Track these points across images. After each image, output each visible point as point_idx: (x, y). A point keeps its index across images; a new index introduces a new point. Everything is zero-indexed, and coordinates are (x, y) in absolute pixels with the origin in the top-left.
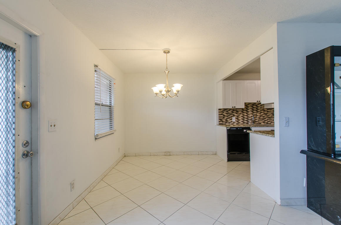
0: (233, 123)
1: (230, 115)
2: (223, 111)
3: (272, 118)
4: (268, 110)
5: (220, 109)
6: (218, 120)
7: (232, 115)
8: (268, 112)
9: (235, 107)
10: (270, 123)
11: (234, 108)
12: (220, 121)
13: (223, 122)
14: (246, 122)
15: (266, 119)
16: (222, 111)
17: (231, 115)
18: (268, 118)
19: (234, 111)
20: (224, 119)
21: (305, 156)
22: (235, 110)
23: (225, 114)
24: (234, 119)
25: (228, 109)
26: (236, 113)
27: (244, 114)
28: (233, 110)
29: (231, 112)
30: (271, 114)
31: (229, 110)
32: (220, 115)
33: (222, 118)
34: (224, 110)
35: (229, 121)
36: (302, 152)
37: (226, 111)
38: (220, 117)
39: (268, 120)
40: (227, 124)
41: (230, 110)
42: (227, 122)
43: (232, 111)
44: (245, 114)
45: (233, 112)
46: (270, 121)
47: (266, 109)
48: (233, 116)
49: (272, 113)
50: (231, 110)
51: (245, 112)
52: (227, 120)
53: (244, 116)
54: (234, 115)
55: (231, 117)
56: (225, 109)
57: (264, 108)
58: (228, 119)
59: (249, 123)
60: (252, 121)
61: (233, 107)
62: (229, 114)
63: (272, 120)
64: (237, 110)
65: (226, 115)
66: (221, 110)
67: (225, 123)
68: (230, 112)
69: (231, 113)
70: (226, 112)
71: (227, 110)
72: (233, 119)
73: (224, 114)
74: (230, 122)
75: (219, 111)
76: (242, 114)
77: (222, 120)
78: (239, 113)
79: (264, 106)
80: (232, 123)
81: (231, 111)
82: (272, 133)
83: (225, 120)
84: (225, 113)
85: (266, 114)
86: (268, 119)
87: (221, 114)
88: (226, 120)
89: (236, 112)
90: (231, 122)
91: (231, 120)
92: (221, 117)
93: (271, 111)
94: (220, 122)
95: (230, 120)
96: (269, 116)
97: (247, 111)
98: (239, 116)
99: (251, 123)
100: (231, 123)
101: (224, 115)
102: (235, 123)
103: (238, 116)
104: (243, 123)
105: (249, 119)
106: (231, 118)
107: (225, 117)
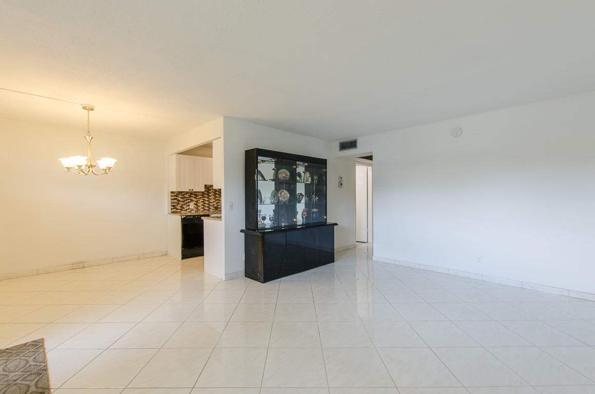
0: (191, 210)
1: (187, 200)
2: (177, 194)
5: (172, 192)
6: (170, 207)
9: (192, 190)
12: (173, 208)
13: (177, 209)
14: (206, 208)
16: (175, 194)
17: (189, 200)
21: (243, 234)
22: (193, 194)
23: (180, 199)
24: (192, 205)
25: (184, 192)
26: (195, 198)
27: (204, 198)
28: (191, 193)
32: (173, 200)
35: (186, 208)
36: (242, 231)
37: (181, 194)
38: (173, 203)
40: (182, 212)
41: (186, 193)
42: (183, 209)
44: (206, 199)
45: (190, 196)
48: (191, 202)
51: (206, 196)
52: (183, 206)
53: (205, 201)
54: (192, 200)
55: (188, 203)
56: (180, 193)
59: (211, 210)
61: (190, 190)
62: (185, 199)
64: (196, 193)
65: (182, 200)
67: (180, 211)
68: (187, 196)
70: (182, 196)
72: (191, 205)
75: (172, 194)
76: (202, 199)
77: (176, 206)
78: (199, 197)
81: (188, 194)
82: (220, 218)
87: (175, 199)
88: (181, 207)
89: (195, 196)
90: (188, 209)
91: (188, 207)
92: (175, 203)
94: (173, 210)
97: (208, 195)
101: (179, 200)
103: (197, 202)
104: (203, 210)
107: (180, 203)
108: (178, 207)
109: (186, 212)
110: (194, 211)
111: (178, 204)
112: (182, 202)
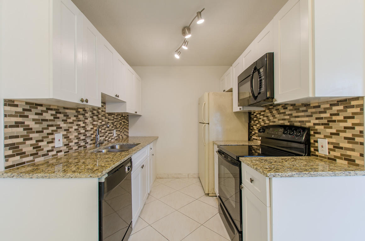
0: (58, 152)
1: (49, 126)
2: (24, 110)
3: (112, 130)
4: (110, 117)
5: (10, 103)
7: (54, 128)
8: (109, 120)
11: (85, 103)
12: (10, 152)
13: (23, 154)
14: (82, 143)
15: (107, 134)
16: (20, 109)
17: (52, 126)
19: (58, 115)
20: (28, 142)
23: (32, 125)
24: (59, 140)
25: (41, 105)
26: (65, 121)
27: (79, 123)
29: (52, 118)
30: (112, 123)
31: (44, 109)
32: (11, 126)
33: (21, 140)
34: (28, 107)
35: (46, 149)
37: (34, 111)
38: (11, 137)
39: (110, 135)
40: (38, 160)
41: (49, 109)
42: (40, 153)
43: (54, 112)
45: (56, 117)
47: (108, 113)
48: (56, 131)
49: (112, 121)
50: (51, 109)
51: (81, 117)
52: (40, 144)
53: (80, 129)
54: (59, 127)
55: (52, 134)
56: (32, 105)
57: (105, 111)
58: (42, 141)
59: (88, 146)
60: (91, 140)
62: (45, 124)
63: (112, 135)
64: (67, 111)
65: (37, 126)
66: (17, 106)
67: (31, 158)
68: (48, 116)
69: (51, 120)
70: (37, 117)
71: (40, 108)
72: (56, 140)
73: (26, 123)
74: (48, 151)
75: (8, 108)
76: (75, 123)
77: (21, 147)
78: (71, 121)
79: (105, 108)
80: (54, 153)
81: (50, 112)
83: (31, 145)
84: (34, 120)
86: (109, 133)
87: (17, 125)
88: (37, 147)
89: (65, 118)
90: (52, 150)
91: (51, 145)
92: (17, 137)
93: (112, 119)
94: (12, 161)
95: (48, 143)
96: (110, 127)
97: (84, 115)
98: (70, 130)
99: (90, 144)
100: (50, 154)
101: (28, 129)
102: (61, 151)
103: (67, 130)
104: (77, 148)
105: (88, 135)
106: (51, 137)
107: (31, 135)
108: (27, 148)
109: (47, 158)
110: (62, 153)
111: (27, 139)
112: (37, 132)
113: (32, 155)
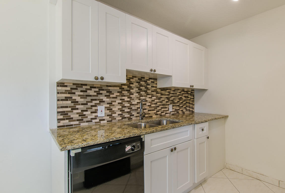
0: (100, 120)
1: (92, 100)
2: (71, 89)
3: (167, 105)
4: (162, 92)
5: (61, 85)
6: (55, 117)
7: (98, 102)
8: (162, 95)
10: (164, 114)
11: (100, 80)
12: (61, 117)
13: (71, 119)
14: (127, 115)
15: (160, 108)
16: (68, 89)
17: (96, 100)
18: (162, 106)
19: (101, 92)
20: (75, 111)
23: (78, 99)
24: (102, 111)
25: (86, 85)
26: (108, 96)
27: (123, 98)
28: (101, 89)
29: (95, 94)
30: (166, 98)
31: (88, 87)
32: (62, 100)
33: (69, 109)
34: (75, 87)
35: (90, 117)
37: (80, 89)
38: (62, 107)
39: (163, 109)
40: (83, 124)
41: (91, 87)
42: (85, 120)
43: (97, 90)
44: (126, 99)
45: (99, 94)
46: (165, 111)
47: (160, 89)
48: (99, 104)
49: (167, 96)
50: (95, 88)
51: (125, 93)
52: (85, 113)
53: (124, 103)
54: (102, 101)
55: (95, 106)
56: (78, 85)
57: (156, 87)
58: (87, 111)
59: (134, 118)
60: (138, 113)
61: (96, 78)
62: (89, 99)
63: (167, 109)
64: (110, 88)
65: (82, 100)
66: (66, 86)
67: (77, 122)
68: (92, 92)
69: (94, 96)
70: (82, 93)
71: (84, 87)
72: (99, 111)
73: (74, 98)
74: (92, 119)
75: (60, 88)
76: (119, 98)
77: (69, 114)
78: (114, 96)
79: (156, 84)
80: (97, 120)
81: (93, 90)
83: (77, 113)
84: (79, 96)
85: (159, 99)
86: (162, 108)
87: (66, 99)
88: (81, 115)
89: (108, 94)
90: (95, 119)
91: (94, 115)
92: (67, 107)
93: (166, 94)
94: (62, 123)
95: (92, 113)
96: (163, 102)
97: (128, 91)
98: (113, 103)
99: (136, 117)
100: (94, 121)
101: (75, 102)
102: (104, 120)
103: (110, 104)
104: (121, 118)
105: (133, 108)
106: (94, 108)
107: (77, 107)
108: (74, 115)
109: (90, 124)
110: (105, 122)
111: (73, 109)
112: (82, 104)
113: (78, 120)
